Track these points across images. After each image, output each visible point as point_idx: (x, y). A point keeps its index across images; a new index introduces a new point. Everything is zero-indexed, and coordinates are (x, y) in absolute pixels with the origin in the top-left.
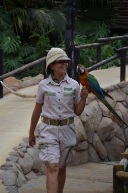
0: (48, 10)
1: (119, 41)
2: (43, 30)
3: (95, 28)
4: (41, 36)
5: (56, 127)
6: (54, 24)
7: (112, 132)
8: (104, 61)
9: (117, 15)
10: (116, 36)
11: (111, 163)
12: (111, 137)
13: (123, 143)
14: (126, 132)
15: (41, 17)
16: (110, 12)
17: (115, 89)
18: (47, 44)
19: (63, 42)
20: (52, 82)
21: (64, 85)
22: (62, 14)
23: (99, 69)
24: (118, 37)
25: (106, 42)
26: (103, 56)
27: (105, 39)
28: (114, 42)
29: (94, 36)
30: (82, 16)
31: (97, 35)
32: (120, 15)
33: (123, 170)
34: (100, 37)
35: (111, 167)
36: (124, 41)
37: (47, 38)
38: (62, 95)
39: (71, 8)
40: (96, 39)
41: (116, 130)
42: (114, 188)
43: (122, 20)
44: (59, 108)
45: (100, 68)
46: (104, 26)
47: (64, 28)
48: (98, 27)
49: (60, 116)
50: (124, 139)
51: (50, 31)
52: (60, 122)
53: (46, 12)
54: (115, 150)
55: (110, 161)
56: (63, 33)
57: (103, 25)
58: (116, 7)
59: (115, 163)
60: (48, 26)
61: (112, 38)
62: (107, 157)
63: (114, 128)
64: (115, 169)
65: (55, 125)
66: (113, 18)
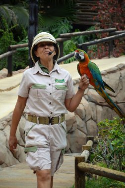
0: (12, 6)
1: (81, 37)
2: (7, 26)
3: (57, 24)
4: (5, 31)
5: (46, 126)
6: (18, 20)
7: (74, 125)
8: (66, 56)
9: (79, 11)
10: (78, 31)
11: (73, 154)
12: (73, 129)
13: (85, 136)
14: (88, 124)
15: (5, 13)
16: (72, 8)
17: (77, 83)
18: (11, 40)
19: (27, 37)
20: (41, 71)
21: (54, 76)
22: (26, 10)
23: (61, 63)
24: (80, 32)
25: (68, 38)
26: (65, 51)
27: (67, 34)
28: (76, 38)
29: (57, 31)
30: (45, 12)
31: (59, 31)
32: (82, 11)
33: (84, 161)
34: (62, 33)
35: (74, 159)
36: (86, 37)
37: (11, 33)
38: (54, 88)
39: (34, 4)
40: (58, 34)
41: (78, 123)
42: (75, 179)
43: (84, 16)
44: (50, 103)
45: (63, 62)
46: (67, 22)
47: (27, 24)
48: (61, 23)
49: (51, 113)
50: (86, 131)
51: (13, 27)
52: (51, 121)
53: (10, 8)
54: (77, 142)
55: (72, 153)
56: (27, 29)
57: (65, 21)
58: (78, 4)
59: (77, 155)
60: (12, 22)
61: (74, 33)
62: (70, 149)
63: (76, 121)
64: (77, 161)
65: (45, 124)
66: (75, 14)
